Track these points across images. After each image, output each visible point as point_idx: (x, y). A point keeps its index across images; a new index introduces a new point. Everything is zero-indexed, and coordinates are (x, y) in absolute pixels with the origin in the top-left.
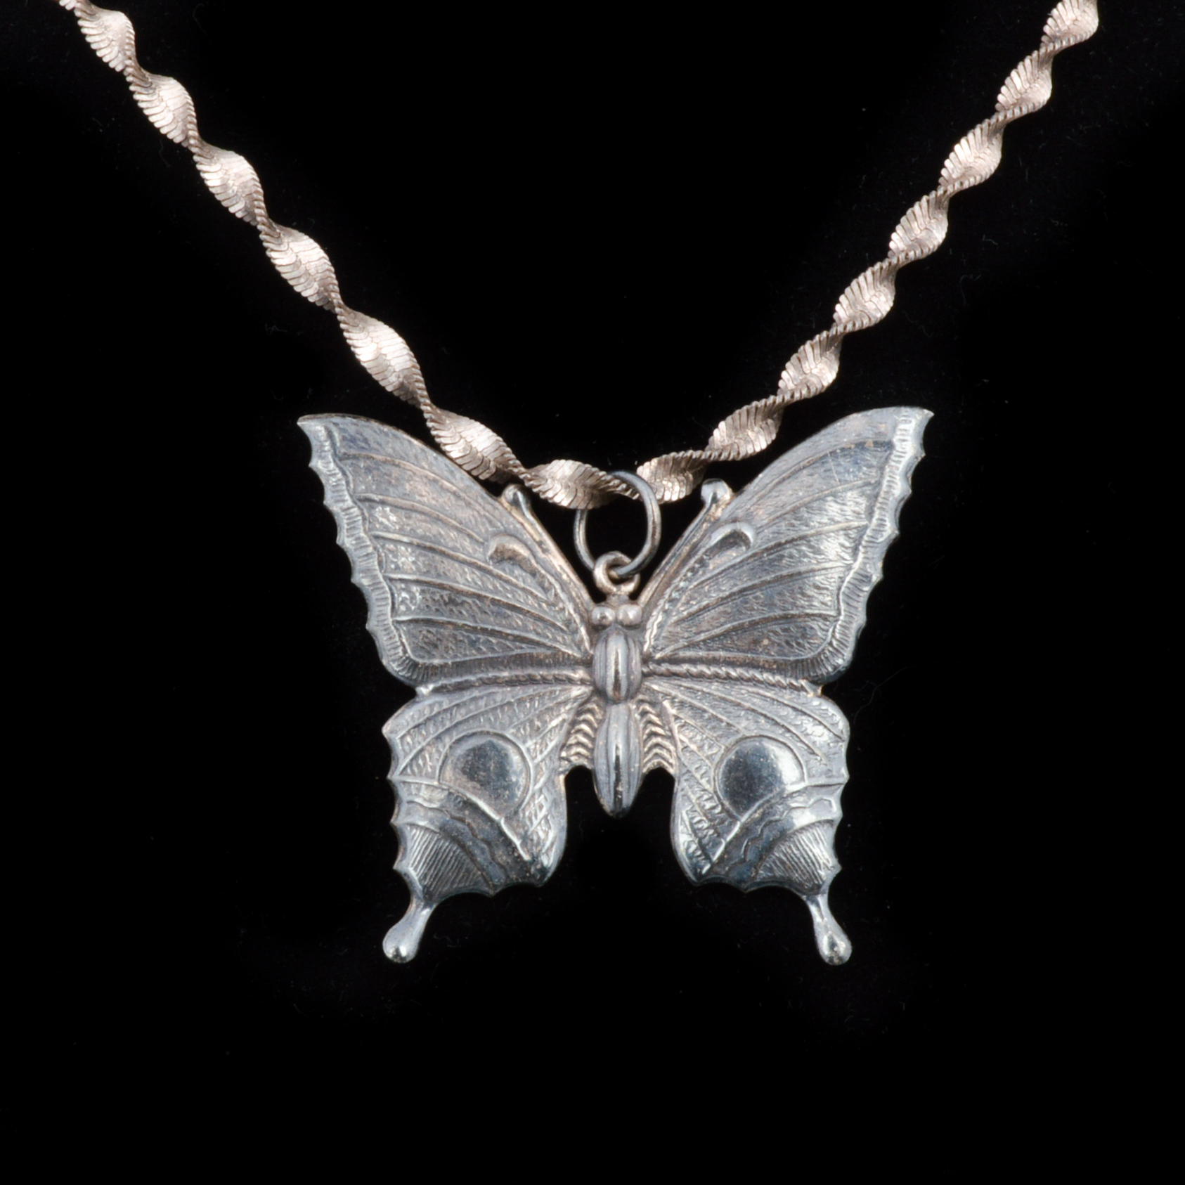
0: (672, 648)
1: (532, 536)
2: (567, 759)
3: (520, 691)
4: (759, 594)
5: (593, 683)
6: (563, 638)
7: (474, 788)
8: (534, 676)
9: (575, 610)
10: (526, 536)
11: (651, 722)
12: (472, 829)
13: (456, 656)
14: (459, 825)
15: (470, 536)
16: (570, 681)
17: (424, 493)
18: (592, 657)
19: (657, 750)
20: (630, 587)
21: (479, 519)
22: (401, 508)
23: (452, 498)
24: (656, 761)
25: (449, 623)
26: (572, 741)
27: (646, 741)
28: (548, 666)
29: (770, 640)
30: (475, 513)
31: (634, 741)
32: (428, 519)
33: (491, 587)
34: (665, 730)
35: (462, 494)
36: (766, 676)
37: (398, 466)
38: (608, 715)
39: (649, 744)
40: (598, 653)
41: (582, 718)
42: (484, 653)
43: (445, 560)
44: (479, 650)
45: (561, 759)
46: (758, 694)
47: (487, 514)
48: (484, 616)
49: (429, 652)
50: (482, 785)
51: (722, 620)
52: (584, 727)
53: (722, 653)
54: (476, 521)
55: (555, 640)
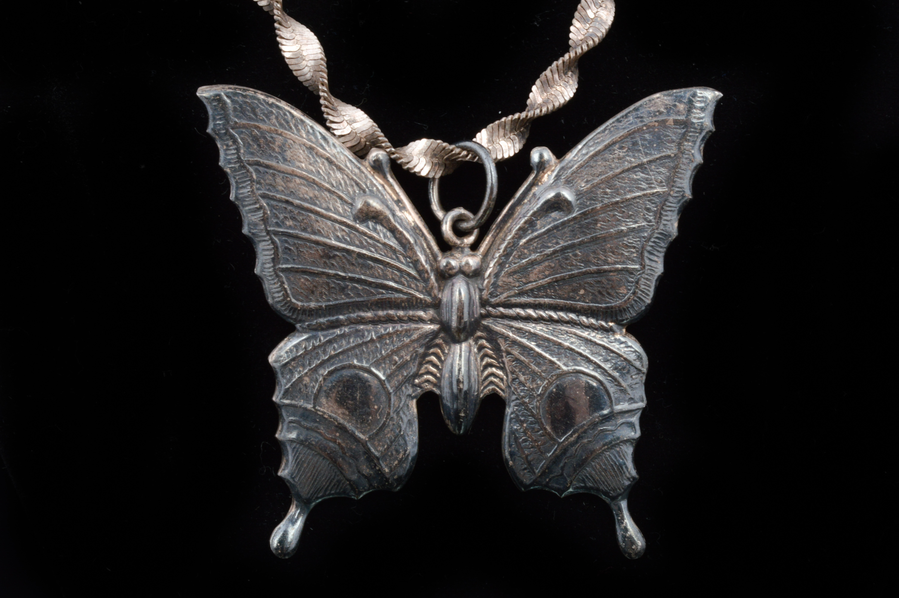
0: (505, 295)
1: (391, 196)
2: (419, 385)
3: (381, 329)
4: (578, 252)
5: (441, 323)
6: (417, 286)
7: (343, 414)
8: (394, 317)
9: (426, 261)
10: (387, 197)
11: (486, 355)
12: (342, 448)
13: (329, 301)
14: (331, 444)
15: (341, 198)
16: (421, 320)
17: (302, 160)
18: (440, 301)
19: (492, 379)
20: (471, 239)
21: (348, 182)
22: (283, 172)
23: (325, 161)
24: (490, 387)
25: (323, 273)
26: (422, 371)
27: (483, 371)
28: (404, 309)
29: (585, 290)
30: (346, 177)
31: (474, 373)
32: (305, 182)
33: (357, 242)
34: (499, 363)
35: (334, 159)
36: (584, 319)
37: (281, 135)
38: (452, 349)
39: (486, 373)
40: (445, 297)
41: (432, 351)
42: (352, 297)
43: (319, 219)
44: (348, 296)
45: (414, 386)
46: (575, 334)
47: (355, 177)
48: (351, 268)
49: (307, 297)
50: (349, 412)
51: (547, 273)
52: (433, 358)
53: (547, 300)
54: (345, 182)
55: (409, 287)
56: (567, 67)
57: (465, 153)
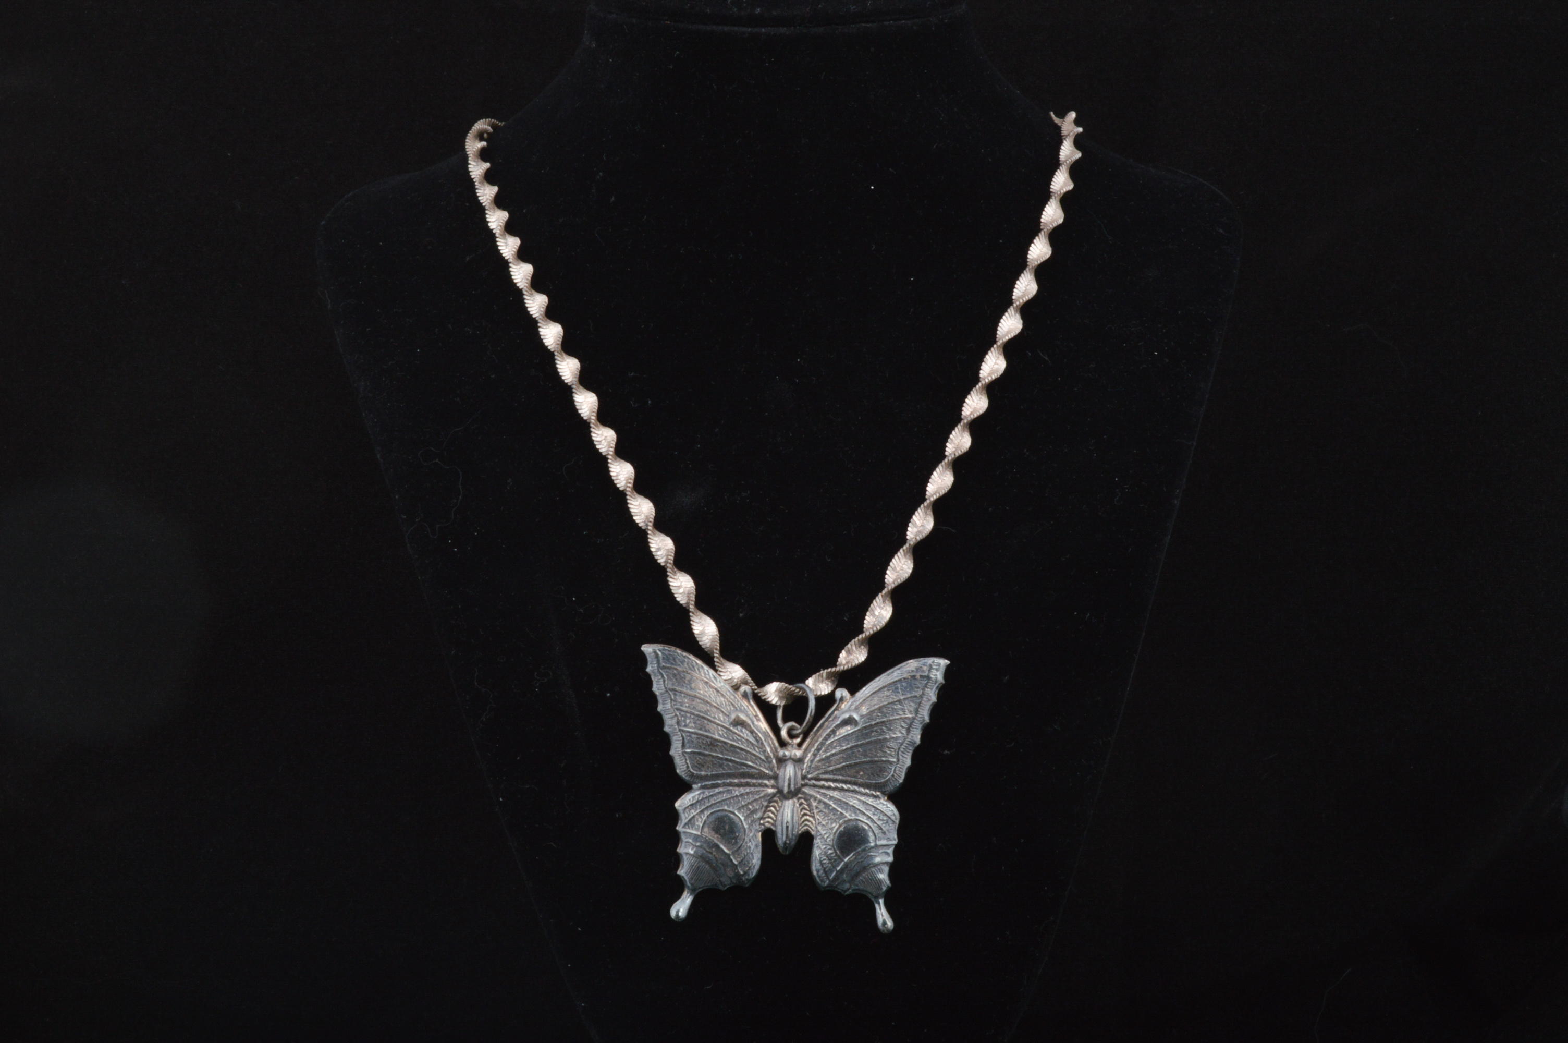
0: (816, 773)
1: (752, 713)
2: (763, 824)
3: (742, 790)
4: (860, 749)
5: (777, 788)
6: (765, 766)
7: (718, 838)
8: (750, 783)
9: (771, 751)
10: (750, 713)
11: (804, 808)
12: (716, 858)
13: (712, 771)
14: (710, 855)
15: (722, 712)
16: (766, 786)
17: (701, 689)
18: (778, 775)
19: (806, 823)
20: (798, 740)
21: (727, 703)
22: (690, 695)
23: (715, 691)
24: (805, 828)
25: (710, 755)
26: (766, 815)
27: (801, 818)
28: (757, 778)
29: (864, 772)
30: (726, 700)
31: (796, 818)
32: (702, 702)
33: (731, 738)
34: (811, 813)
35: (719, 690)
36: (862, 790)
37: (689, 674)
38: (784, 804)
39: (803, 819)
40: (781, 773)
41: (772, 804)
42: (726, 770)
43: (709, 723)
44: (724, 769)
45: (760, 824)
46: (856, 798)
47: (731, 701)
48: (727, 752)
49: (699, 769)
50: (721, 837)
51: (841, 761)
52: (772, 809)
53: (840, 777)
54: (726, 704)
55: (760, 766)
56: (861, 643)
57: (798, 690)
